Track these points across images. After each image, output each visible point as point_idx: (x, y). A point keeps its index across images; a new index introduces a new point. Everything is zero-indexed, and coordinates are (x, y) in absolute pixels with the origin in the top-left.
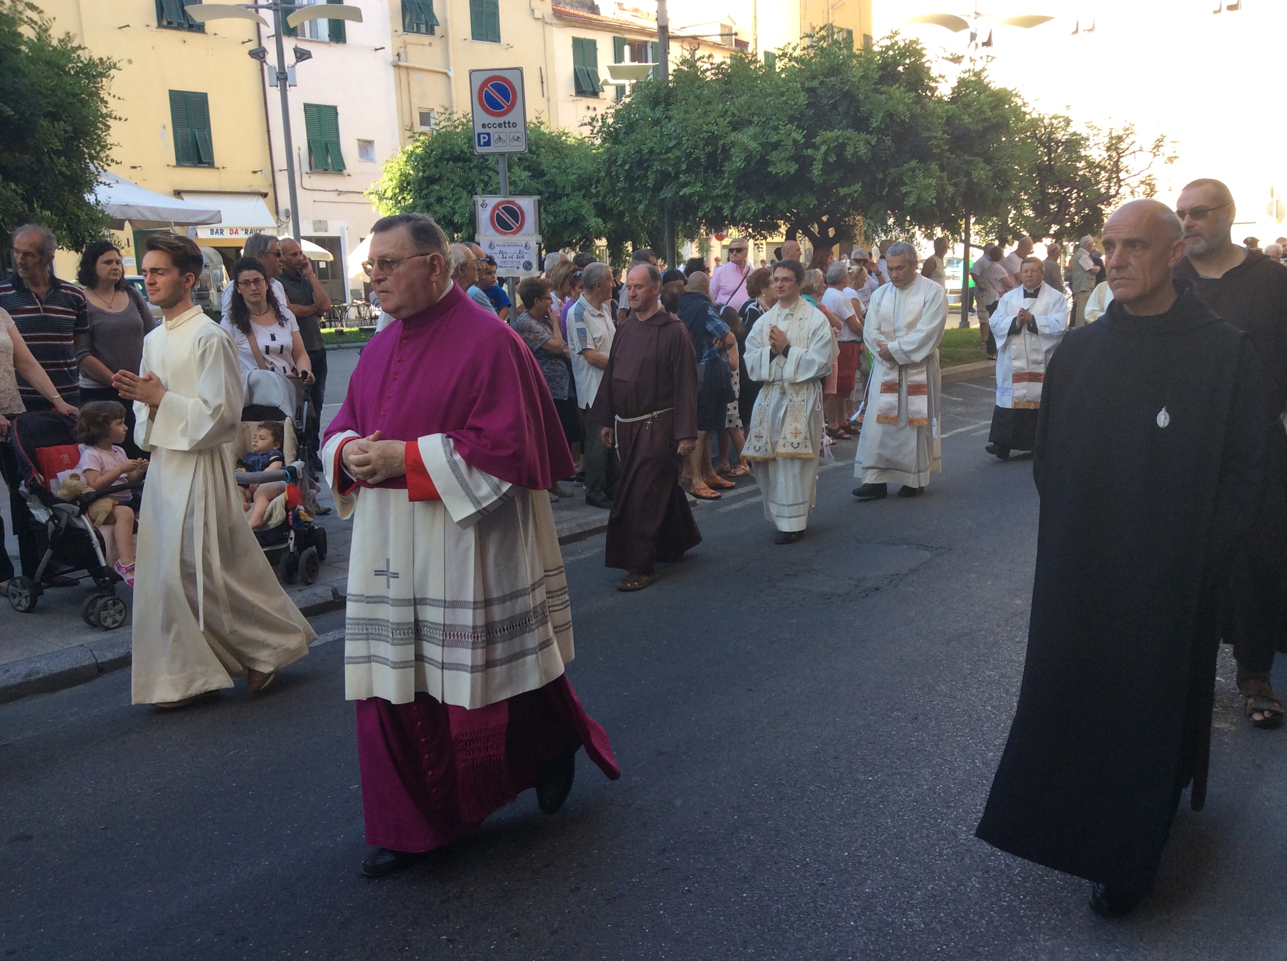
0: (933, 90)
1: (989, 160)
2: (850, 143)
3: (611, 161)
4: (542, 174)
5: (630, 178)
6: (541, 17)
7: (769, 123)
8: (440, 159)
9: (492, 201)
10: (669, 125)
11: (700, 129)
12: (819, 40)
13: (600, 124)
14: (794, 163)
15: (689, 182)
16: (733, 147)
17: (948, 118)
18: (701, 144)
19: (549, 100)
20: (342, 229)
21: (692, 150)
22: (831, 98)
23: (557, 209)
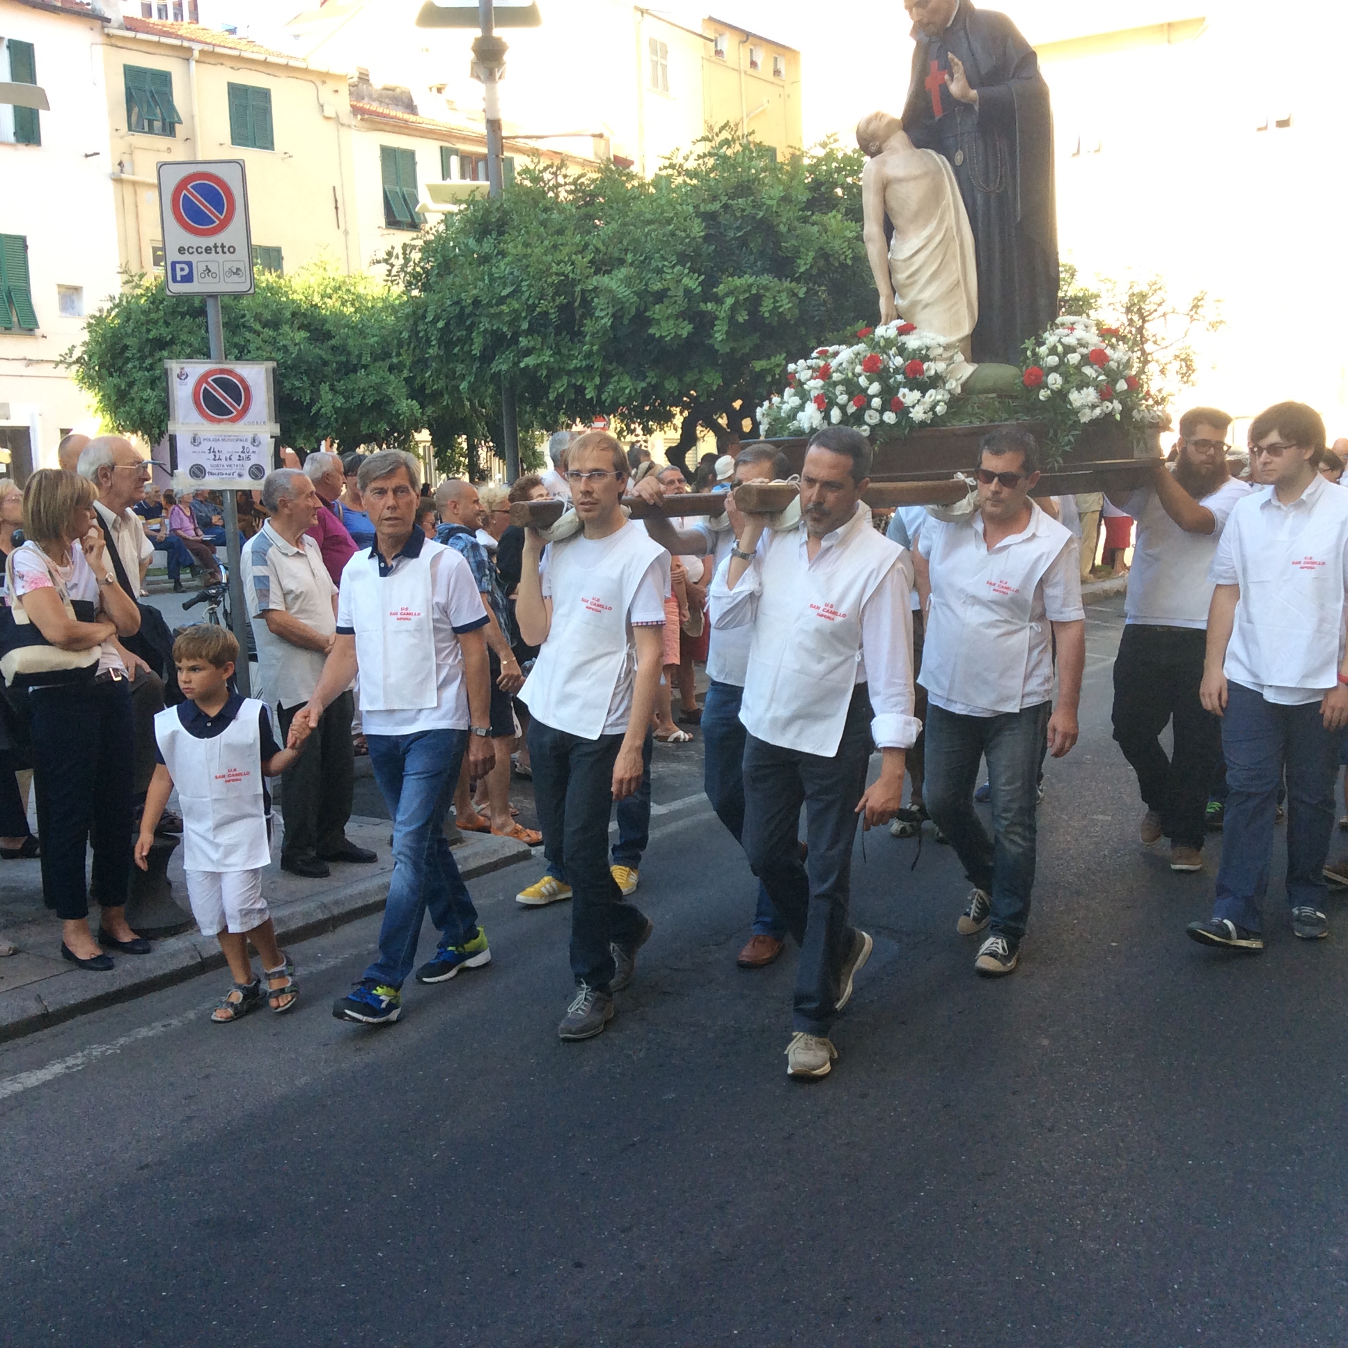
2: (767, 294)
3: (417, 313)
4: (328, 336)
5: (446, 342)
6: (333, 115)
7: (650, 263)
8: (174, 313)
9: (196, 369)
10: (502, 264)
11: (548, 270)
12: (721, 145)
13: (401, 261)
14: (686, 322)
15: (534, 348)
16: (597, 295)
18: (550, 291)
19: (346, 233)
20: (32, 416)
21: (537, 302)
22: (739, 229)
23: (350, 387)
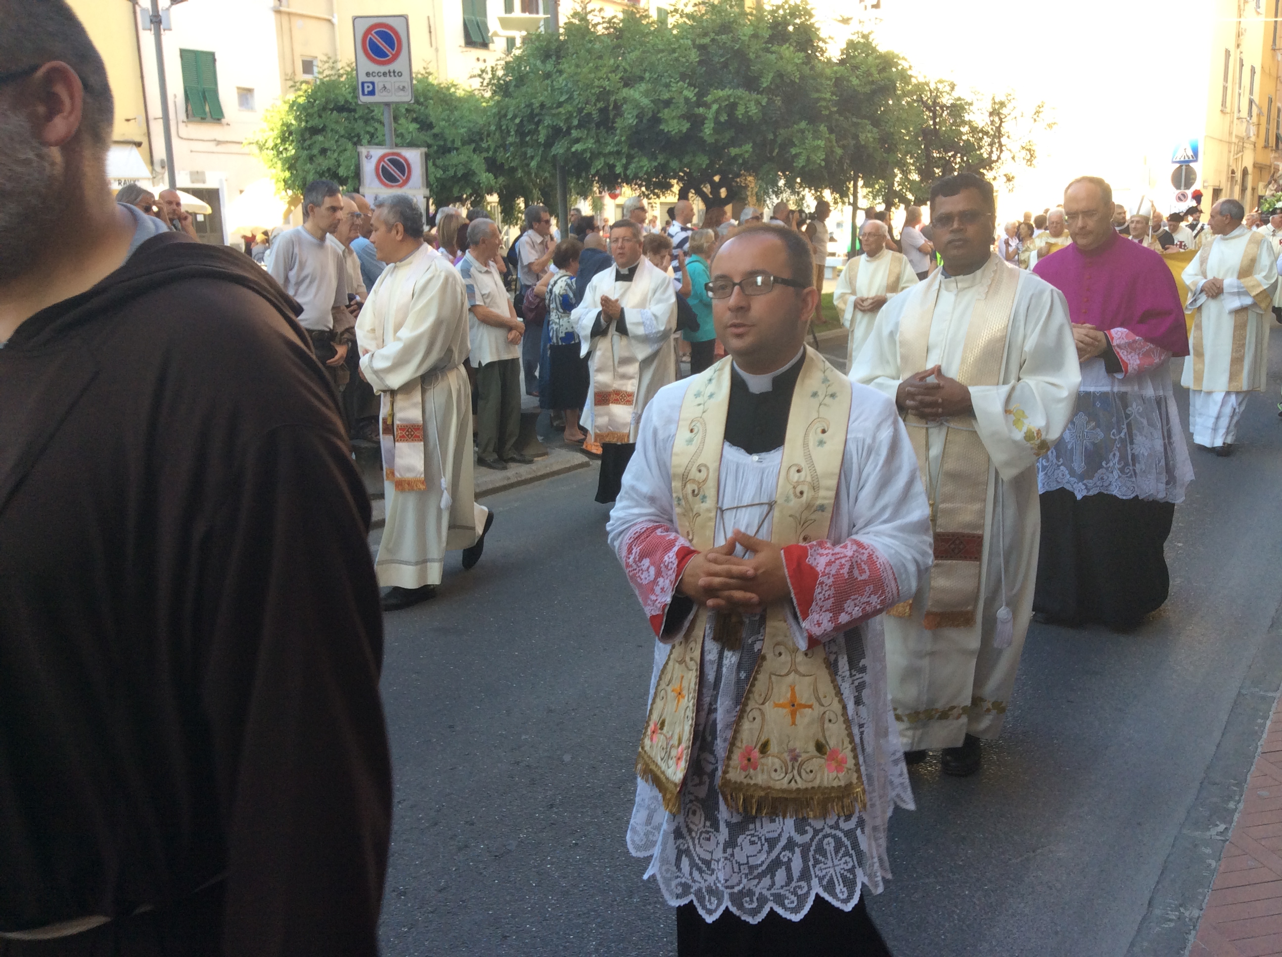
0: (823, 52)
1: (876, 122)
2: (741, 102)
3: (501, 115)
4: (430, 126)
5: (521, 132)
7: (661, 79)
8: (324, 109)
9: (377, 153)
10: (561, 79)
11: (592, 84)
13: (490, 76)
14: (686, 121)
15: (581, 138)
16: (625, 102)
17: (837, 79)
18: (593, 99)
19: (437, 50)
20: (221, 181)
21: (584, 106)
22: (722, 56)
23: (446, 163)
